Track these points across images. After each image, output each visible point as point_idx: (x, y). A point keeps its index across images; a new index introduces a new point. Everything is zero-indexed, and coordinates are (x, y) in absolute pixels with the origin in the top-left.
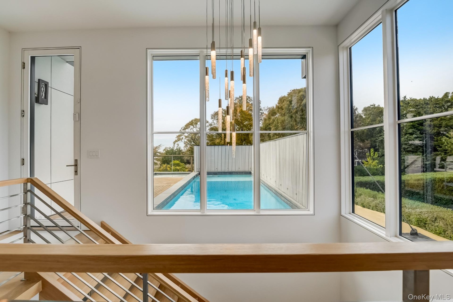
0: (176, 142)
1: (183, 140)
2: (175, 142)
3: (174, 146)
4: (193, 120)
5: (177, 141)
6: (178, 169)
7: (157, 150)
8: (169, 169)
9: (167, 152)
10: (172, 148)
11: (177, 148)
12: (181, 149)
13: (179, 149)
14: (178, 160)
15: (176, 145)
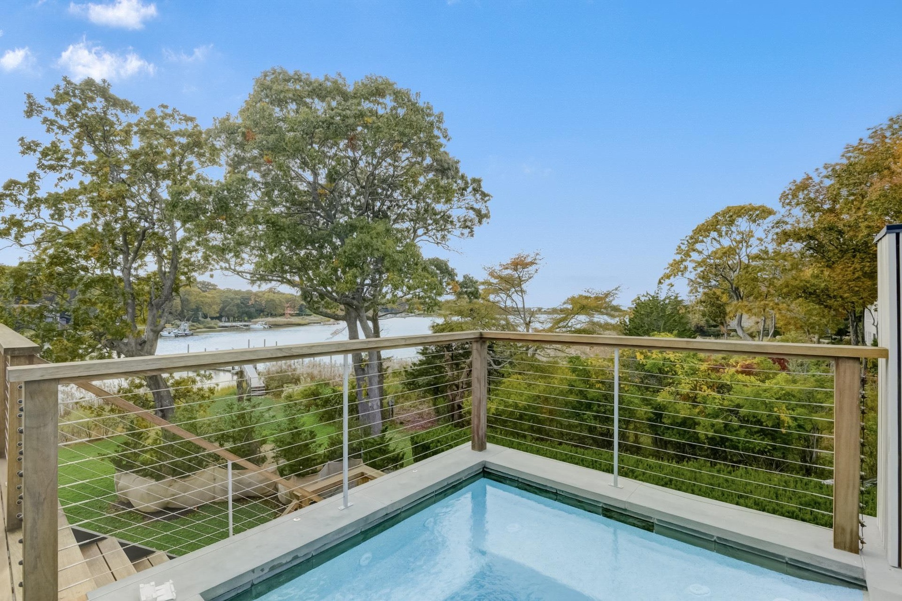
0: (667, 280)
1: (687, 275)
2: (662, 278)
3: (660, 289)
4: (717, 214)
5: (668, 277)
6: (672, 359)
7: (611, 302)
8: (642, 357)
9: (640, 306)
10: (653, 294)
11: (670, 294)
12: (679, 299)
13: (676, 297)
14: (670, 331)
15: (665, 287)
